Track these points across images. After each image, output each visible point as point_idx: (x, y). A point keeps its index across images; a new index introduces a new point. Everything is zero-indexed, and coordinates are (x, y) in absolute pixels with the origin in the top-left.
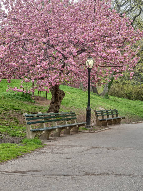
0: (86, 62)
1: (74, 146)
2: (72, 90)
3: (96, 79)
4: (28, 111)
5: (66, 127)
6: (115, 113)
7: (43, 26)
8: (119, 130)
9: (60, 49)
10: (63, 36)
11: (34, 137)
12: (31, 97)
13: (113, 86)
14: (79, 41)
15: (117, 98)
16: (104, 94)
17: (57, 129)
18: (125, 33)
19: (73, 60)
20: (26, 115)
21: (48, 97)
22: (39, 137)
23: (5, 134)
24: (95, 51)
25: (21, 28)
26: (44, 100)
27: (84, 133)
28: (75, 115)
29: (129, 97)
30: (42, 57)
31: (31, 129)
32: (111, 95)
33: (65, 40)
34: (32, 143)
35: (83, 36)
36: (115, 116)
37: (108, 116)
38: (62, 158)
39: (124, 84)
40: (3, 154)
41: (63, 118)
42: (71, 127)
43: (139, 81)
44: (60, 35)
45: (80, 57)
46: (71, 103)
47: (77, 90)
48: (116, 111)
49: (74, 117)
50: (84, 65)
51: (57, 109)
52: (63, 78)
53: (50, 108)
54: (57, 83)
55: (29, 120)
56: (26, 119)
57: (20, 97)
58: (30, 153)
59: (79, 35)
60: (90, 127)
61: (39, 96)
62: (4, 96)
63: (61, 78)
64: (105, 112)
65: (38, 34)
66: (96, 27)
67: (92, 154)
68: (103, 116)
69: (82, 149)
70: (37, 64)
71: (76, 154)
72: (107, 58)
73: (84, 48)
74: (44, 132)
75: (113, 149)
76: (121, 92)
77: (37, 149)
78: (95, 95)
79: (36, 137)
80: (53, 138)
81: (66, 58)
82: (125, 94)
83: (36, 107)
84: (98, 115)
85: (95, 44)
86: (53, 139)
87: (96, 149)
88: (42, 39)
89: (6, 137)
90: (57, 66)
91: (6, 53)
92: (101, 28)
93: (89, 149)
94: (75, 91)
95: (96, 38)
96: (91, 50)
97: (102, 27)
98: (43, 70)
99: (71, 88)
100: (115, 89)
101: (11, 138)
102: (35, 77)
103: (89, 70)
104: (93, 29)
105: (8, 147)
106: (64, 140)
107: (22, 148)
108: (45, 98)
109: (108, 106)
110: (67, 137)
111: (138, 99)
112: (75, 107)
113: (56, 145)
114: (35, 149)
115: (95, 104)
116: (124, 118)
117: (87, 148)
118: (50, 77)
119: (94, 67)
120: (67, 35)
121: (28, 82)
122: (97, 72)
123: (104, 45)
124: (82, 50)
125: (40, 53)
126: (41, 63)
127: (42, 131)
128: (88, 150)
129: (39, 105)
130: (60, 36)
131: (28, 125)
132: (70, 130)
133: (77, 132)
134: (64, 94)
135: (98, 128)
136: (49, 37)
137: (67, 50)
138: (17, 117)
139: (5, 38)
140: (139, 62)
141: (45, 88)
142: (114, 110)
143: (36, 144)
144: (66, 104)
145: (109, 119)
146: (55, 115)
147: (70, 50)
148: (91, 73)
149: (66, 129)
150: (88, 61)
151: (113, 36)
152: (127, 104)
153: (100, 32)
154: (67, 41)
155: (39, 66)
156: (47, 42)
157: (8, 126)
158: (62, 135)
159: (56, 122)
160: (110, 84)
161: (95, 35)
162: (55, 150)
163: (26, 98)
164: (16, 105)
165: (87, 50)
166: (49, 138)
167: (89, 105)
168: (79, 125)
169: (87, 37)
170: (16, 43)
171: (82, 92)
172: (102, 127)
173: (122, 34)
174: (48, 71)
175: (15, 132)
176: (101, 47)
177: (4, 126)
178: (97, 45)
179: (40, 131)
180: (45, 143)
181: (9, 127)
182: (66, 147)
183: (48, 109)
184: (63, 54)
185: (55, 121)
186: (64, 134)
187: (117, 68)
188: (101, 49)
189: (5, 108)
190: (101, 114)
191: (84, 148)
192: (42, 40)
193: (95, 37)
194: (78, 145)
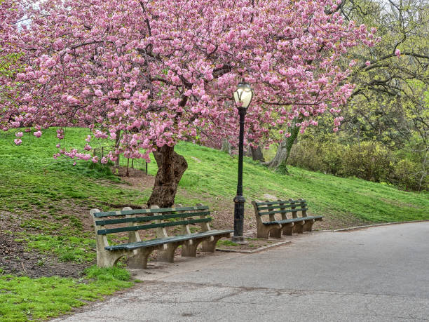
0: (235, 94)
1: (201, 285)
2: (205, 154)
3: (258, 131)
4: (103, 201)
5: (188, 240)
6: (300, 208)
7: (138, 13)
8: (307, 248)
9: (174, 65)
10: (183, 36)
11: (112, 263)
12: (111, 168)
13: (299, 143)
14: (217, 46)
15: (306, 172)
16: (277, 163)
17: (165, 246)
18: (323, 29)
19: (204, 91)
20: (95, 214)
21: (149, 170)
22: (126, 262)
23: (48, 256)
24: (253, 70)
25: (88, 16)
26: (140, 176)
27: (227, 254)
28: (209, 213)
29: (334, 169)
30: (135, 83)
31: (107, 244)
32: (294, 165)
33: (187, 46)
34: (108, 276)
35: (228, 35)
36: (299, 214)
37: (283, 214)
38: (173, 314)
39: (323, 140)
40: (41, 302)
41: (180, 220)
42: (197, 240)
43: (355, 136)
44: (175, 33)
45: (219, 83)
46: (201, 183)
47: (217, 154)
48: (303, 204)
49: (206, 217)
50: (230, 99)
51: (170, 198)
52: (182, 130)
53: (153, 195)
54: (167, 141)
55: (103, 225)
56: (96, 222)
57: (87, 169)
58: (102, 301)
59: (217, 35)
60: (242, 239)
61: (130, 166)
62: (52, 166)
63: (177, 130)
64: (276, 205)
65: (125, 32)
66: (257, 15)
67: (242, 305)
68: (272, 215)
69: (221, 291)
70: (123, 99)
71: (206, 305)
72: (281, 86)
73: (229, 63)
74: (135, 252)
75: (291, 294)
76: (317, 159)
77: (120, 291)
78: (257, 166)
79: (119, 264)
80: (157, 264)
81: (189, 86)
82: (324, 162)
83: (122, 193)
84: (262, 211)
85: (254, 54)
86: (156, 268)
87: (252, 293)
88: (134, 41)
89: (50, 262)
90: (169, 103)
91: (53, 73)
92: (269, 18)
93: (235, 292)
94: (212, 156)
95: (257, 41)
96: (245, 68)
97: (271, 17)
98: (135, 111)
99: (203, 150)
100: (302, 152)
101: (62, 265)
102: (118, 127)
103: (242, 111)
104: (252, 21)
105: (54, 287)
106: (181, 271)
107: (85, 288)
108: (143, 173)
109: (285, 190)
110: (190, 263)
111: (354, 174)
112: (211, 192)
113: (163, 283)
114: (113, 291)
115: (256, 185)
116: (320, 219)
117: (231, 291)
118: (151, 128)
119: (252, 105)
120: (191, 33)
121: (103, 137)
122: (259, 117)
123: (273, 57)
124: (225, 67)
125: (130, 74)
126: (132, 95)
127: (131, 250)
128: (233, 295)
129: (130, 187)
130: (175, 36)
131: (100, 236)
132: (197, 246)
133: (211, 250)
134: (185, 165)
135: (261, 242)
136: (151, 38)
137: (190, 68)
138: (78, 215)
139: (51, 36)
140: (356, 93)
141: (142, 152)
142: (297, 202)
143: (117, 280)
144: (191, 185)
145: (285, 221)
146: (163, 213)
147: (198, 68)
148: (246, 119)
149: (187, 245)
150: (240, 90)
151: (296, 36)
152: (328, 187)
153: (266, 27)
154: (192, 46)
155: (126, 102)
156: (147, 48)
157: (56, 237)
158: (178, 257)
159: (164, 230)
160: (292, 140)
161: (254, 34)
162: (158, 293)
163: (100, 170)
164: (77, 188)
165: (236, 67)
166: (148, 264)
167: (240, 191)
168: (218, 237)
169: (236, 39)
170: (77, 50)
171: (227, 158)
172: (270, 239)
173: (316, 31)
174: (149, 113)
175: (70, 252)
176: (267, 61)
177: (47, 237)
178: (258, 58)
179: (126, 250)
180: (138, 278)
181: (59, 239)
182: (185, 287)
183: (148, 198)
184: (181, 77)
185: (163, 226)
186: (182, 256)
187: (305, 108)
188: (266, 67)
189: (52, 194)
190: (267, 211)
191: (224, 289)
192: (136, 44)
193: (255, 38)
194: (212, 283)
